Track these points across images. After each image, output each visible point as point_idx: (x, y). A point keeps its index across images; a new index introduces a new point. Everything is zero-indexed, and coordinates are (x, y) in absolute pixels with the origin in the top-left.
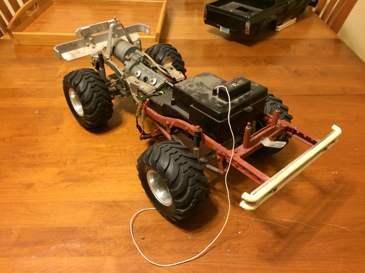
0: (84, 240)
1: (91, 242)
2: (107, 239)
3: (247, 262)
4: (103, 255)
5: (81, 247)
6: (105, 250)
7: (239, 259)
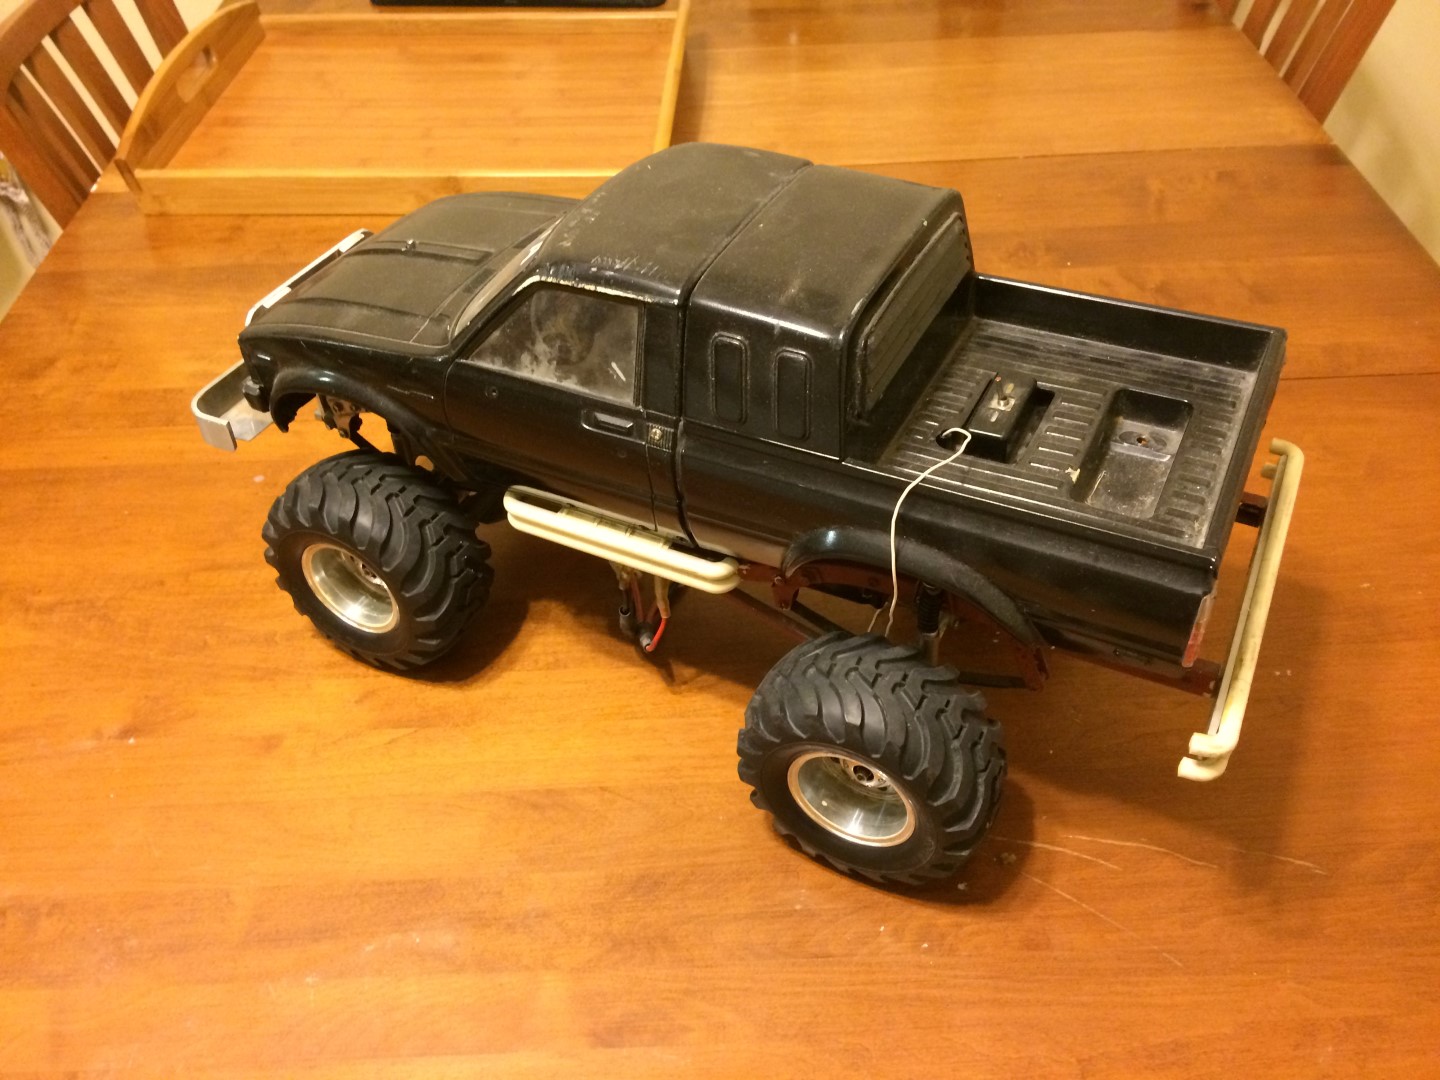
0: (465, 919)
1: (489, 926)
2: (536, 917)
3: (983, 982)
4: (527, 968)
5: (458, 944)
6: (531, 951)
7: (958, 972)
